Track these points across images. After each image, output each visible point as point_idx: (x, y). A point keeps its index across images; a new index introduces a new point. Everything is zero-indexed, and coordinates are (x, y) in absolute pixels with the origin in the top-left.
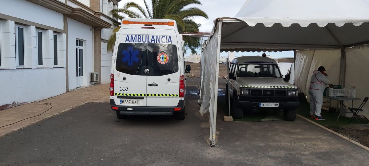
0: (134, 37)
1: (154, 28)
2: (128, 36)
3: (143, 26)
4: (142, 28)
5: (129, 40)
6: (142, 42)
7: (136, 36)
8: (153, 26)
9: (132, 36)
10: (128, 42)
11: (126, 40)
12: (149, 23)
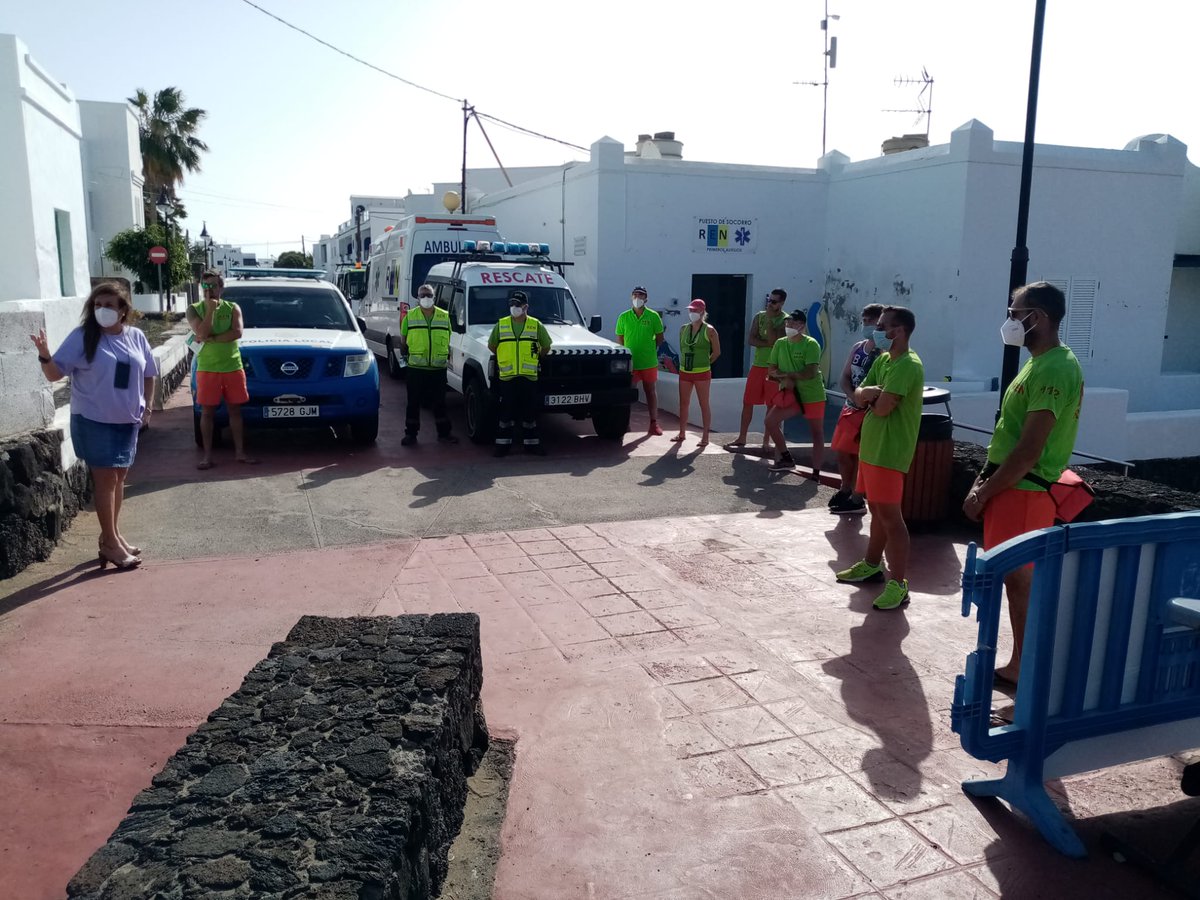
0: (437, 244)
1: (466, 230)
2: (428, 242)
3: (449, 225)
4: (449, 229)
5: (430, 249)
6: (451, 252)
7: (440, 243)
8: (464, 226)
9: (434, 243)
10: (428, 252)
11: (426, 249)
12: (457, 221)
